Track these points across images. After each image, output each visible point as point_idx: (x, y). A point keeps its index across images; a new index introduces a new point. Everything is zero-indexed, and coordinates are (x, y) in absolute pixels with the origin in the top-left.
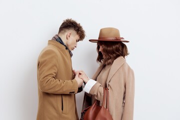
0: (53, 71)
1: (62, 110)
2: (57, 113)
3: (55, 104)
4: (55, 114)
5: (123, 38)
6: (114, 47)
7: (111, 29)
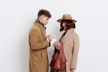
0: (38, 40)
1: (41, 57)
2: (39, 59)
3: (38, 55)
4: (38, 60)
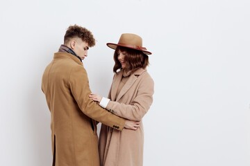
1: (93, 130)
5: (145, 49)
6: (138, 56)
7: (134, 36)
